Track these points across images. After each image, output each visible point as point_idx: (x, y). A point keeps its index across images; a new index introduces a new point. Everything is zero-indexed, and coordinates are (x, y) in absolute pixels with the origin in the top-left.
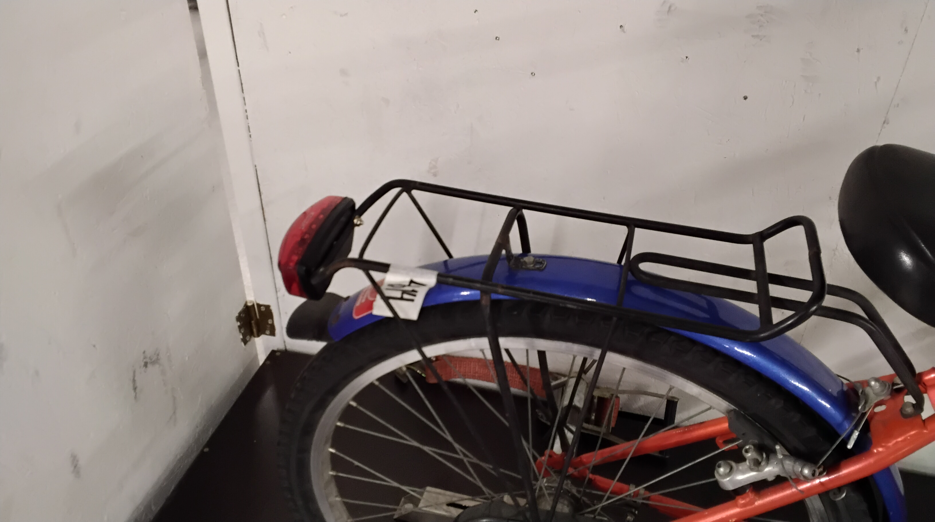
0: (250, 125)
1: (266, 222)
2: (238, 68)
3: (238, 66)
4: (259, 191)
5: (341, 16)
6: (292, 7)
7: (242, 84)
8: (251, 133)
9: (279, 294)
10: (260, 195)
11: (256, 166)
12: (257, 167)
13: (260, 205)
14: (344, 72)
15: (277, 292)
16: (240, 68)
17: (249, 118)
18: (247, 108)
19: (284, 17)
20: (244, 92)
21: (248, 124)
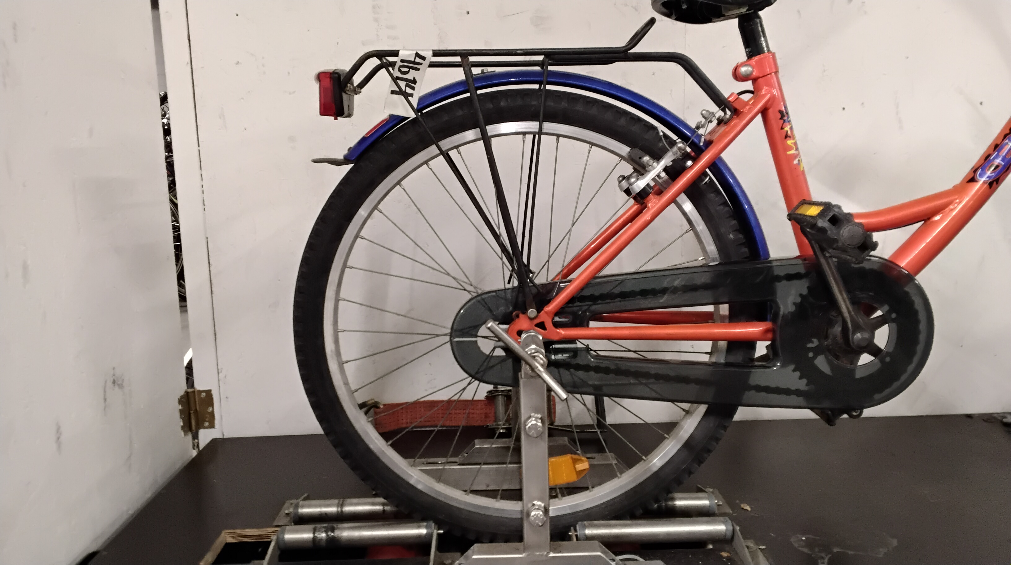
0: (204, 199)
1: (213, 295)
2: (199, 148)
3: (199, 146)
4: (209, 263)
5: (290, 93)
6: (249, 92)
7: (200, 162)
8: (205, 207)
9: (220, 375)
10: (210, 267)
11: (207, 238)
12: (208, 240)
13: (209, 277)
14: (292, 139)
15: (218, 373)
16: (200, 148)
17: (204, 192)
18: (203, 183)
19: (242, 100)
20: (202, 169)
21: (204, 198)
